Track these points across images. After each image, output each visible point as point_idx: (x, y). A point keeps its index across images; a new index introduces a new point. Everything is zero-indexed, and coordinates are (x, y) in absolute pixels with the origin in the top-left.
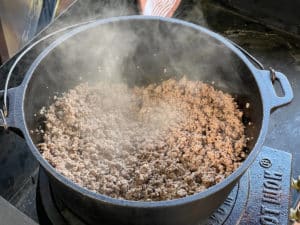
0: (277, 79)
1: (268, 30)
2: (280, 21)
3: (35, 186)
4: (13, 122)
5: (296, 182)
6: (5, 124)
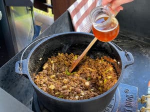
0: (128, 55)
1: (131, 40)
2: (136, 36)
3: (31, 105)
4: (24, 72)
6: (21, 73)
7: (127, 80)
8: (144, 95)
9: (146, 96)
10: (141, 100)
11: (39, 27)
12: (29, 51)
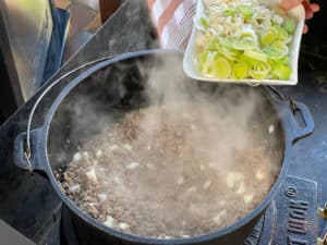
0: (298, 110)
4: (37, 164)
5: (322, 210)
6: (30, 166)
10: (326, 212)
11: (63, 13)
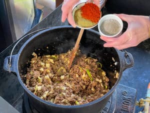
0: (128, 56)
7: (126, 78)
8: (142, 99)
9: (144, 100)
10: (139, 103)
11: (40, 11)
12: (22, 44)
